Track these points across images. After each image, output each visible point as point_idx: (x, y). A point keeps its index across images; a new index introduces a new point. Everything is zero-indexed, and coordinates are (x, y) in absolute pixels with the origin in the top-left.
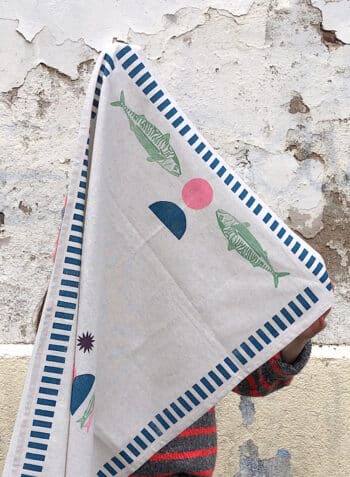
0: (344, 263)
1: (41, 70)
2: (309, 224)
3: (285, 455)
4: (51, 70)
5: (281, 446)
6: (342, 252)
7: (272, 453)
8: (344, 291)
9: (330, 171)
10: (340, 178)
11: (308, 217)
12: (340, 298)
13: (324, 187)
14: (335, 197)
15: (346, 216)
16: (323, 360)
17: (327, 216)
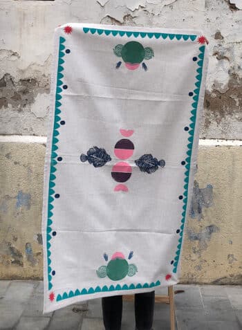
0: (237, 104)
1: (107, 19)
2: (222, 87)
3: (210, 187)
4: (112, 18)
5: (208, 183)
6: (237, 100)
7: (205, 186)
8: (237, 117)
9: (232, 64)
10: (236, 68)
11: (222, 84)
12: (235, 120)
13: (229, 71)
14: (234, 76)
15: (238, 84)
16: (227, 146)
17: (230, 84)
